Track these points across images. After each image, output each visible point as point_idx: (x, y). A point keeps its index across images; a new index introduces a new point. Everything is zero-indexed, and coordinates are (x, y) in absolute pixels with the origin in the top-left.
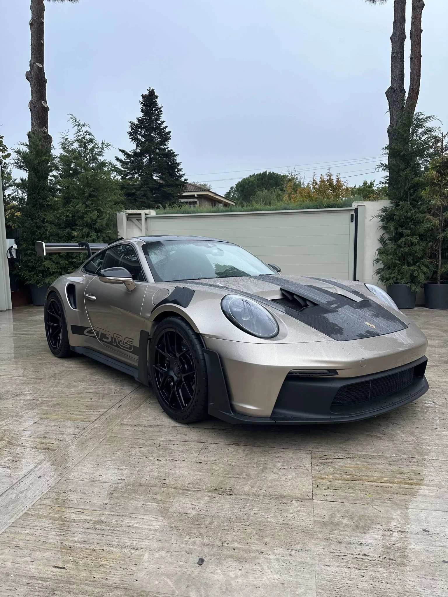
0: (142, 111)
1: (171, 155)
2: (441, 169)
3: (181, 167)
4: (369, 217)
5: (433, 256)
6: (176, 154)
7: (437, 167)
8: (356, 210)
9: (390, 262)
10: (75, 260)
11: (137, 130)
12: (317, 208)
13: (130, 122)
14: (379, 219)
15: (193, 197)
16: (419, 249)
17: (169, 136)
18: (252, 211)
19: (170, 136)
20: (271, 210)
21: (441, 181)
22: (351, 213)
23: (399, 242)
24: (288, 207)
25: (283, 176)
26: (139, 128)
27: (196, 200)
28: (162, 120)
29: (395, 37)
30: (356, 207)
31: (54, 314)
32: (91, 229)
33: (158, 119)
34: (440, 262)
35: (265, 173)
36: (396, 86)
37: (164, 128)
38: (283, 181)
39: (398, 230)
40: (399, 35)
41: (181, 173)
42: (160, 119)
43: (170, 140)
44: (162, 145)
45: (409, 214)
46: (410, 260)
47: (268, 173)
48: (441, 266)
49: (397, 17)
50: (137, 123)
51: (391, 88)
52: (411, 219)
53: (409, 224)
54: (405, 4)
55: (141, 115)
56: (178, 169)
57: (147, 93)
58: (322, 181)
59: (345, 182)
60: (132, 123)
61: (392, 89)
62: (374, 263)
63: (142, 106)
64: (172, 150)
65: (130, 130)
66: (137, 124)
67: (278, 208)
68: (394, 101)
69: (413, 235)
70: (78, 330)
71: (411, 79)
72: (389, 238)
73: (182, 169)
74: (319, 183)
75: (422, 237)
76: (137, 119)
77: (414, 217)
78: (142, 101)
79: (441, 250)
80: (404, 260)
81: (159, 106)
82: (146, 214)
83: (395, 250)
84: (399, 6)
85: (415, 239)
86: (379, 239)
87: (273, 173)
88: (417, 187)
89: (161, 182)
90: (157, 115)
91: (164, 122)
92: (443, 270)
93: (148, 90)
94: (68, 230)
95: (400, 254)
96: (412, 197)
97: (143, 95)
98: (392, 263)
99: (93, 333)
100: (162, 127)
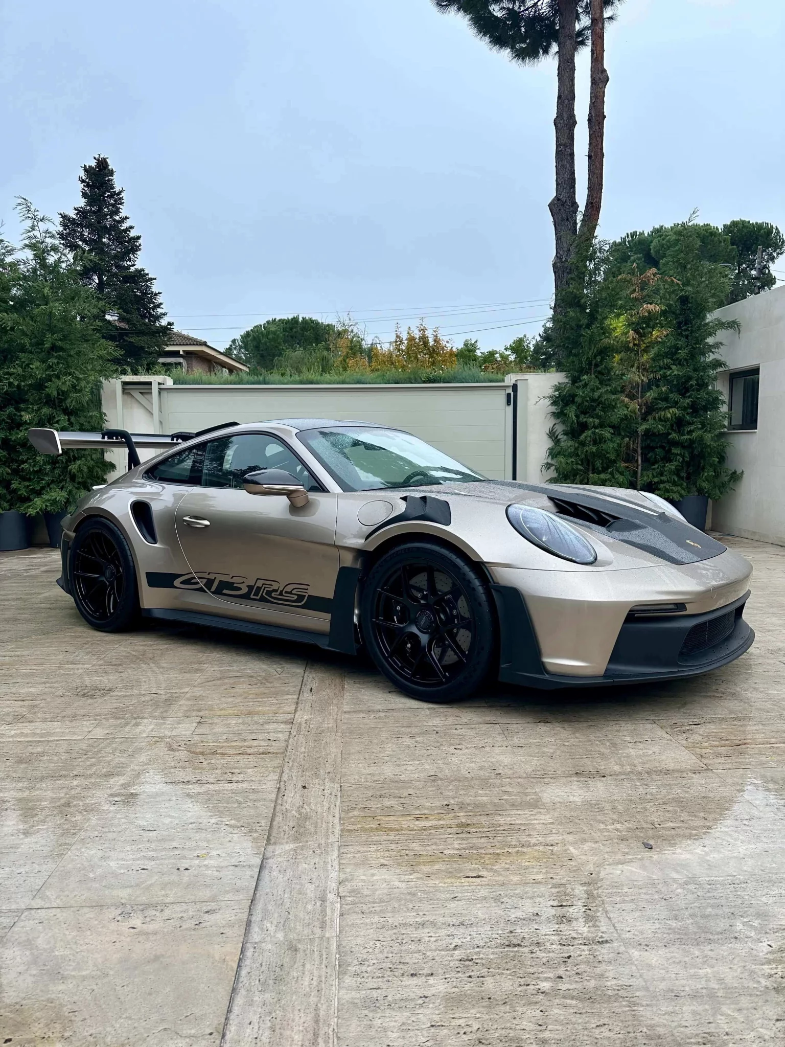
0: (85, 195)
1: (140, 277)
2: (639, 327)
3: (160, 301)
4: (533, 399)
5: (629, 459)
6: (150, 276)
7: (633, 323)
8: (515, 387)
9: (569, 468)
10: (25, 466)
11: (74, 230)
12: (412, 383)
13: (61, 214)
14: (548, 402)
15: (176, 354)
16: (613, 448)
17: (138, 244)
18: (301, 383)
19: (140, 245)
20: (334, 383)
21: (638, 345)
22: (507, 392)
23: (582, 437)
24: (363, 379)
25: (328, 325)
26: (78, 225)
27: (181, 360)
28: (123, 214)
29: (562, 121)
30: (513, 382)
31: (95, 556)
32: (56, 409)
33: (117, 212)
34: (640, 468)
35: (295, 320)
36: (564, 196)
37: (127, 230)
38: (329, 334)
39: (581, 419)
40: (568, 118)
41: (159, 311)
42: (120, 212)
43: (138, 253)
44: (123, 259)
45: (596, 395)
46: (598, 464)
47: (300, 319)
48: (642, 474)
49: (564, 91)
50: (74, 217)
51: (557, 198)
52: (597, 401)
53: (595, 410)
54: (574, 73)
55: (81, 202)
56: (153, 303)
57: (93, 163)
58: (411, 339)
59: (447, 342)
60: (64, 217)
61: (559, 200)
62: (543, 469)
63: (84, 186)
64: (143, 270)
65: (61, 229)
66: (74, 219)
67: (347, 380)
68: (563, 220)
69: (602, 426)
70: (158, 580)
71: (589, 188)
72: (563, 431)
73: (161, 304)
74: (406, 342)
75: (616, 428)
76: (75, 209)
77: (603, 400)
78: (84, 177)
79: (641, 449)
80: (588, 465)
81: (117, 189)
82: (159, 384)
83: (576, 449)
84: (567, 74)
85: (607, 433)
86: (548, 432)
87: (311, 320)
88: (605, 352)
89: (124, 325)
90: (113, 205)
91: (126, 218)
92: (645, 478)
93: (95, 158)
94: (10, 410)
95: (583, 456)
96: (599, 369)
97: (85, 166)
98: (573, 469)
99: (198, 583)
100: (122, 228)
